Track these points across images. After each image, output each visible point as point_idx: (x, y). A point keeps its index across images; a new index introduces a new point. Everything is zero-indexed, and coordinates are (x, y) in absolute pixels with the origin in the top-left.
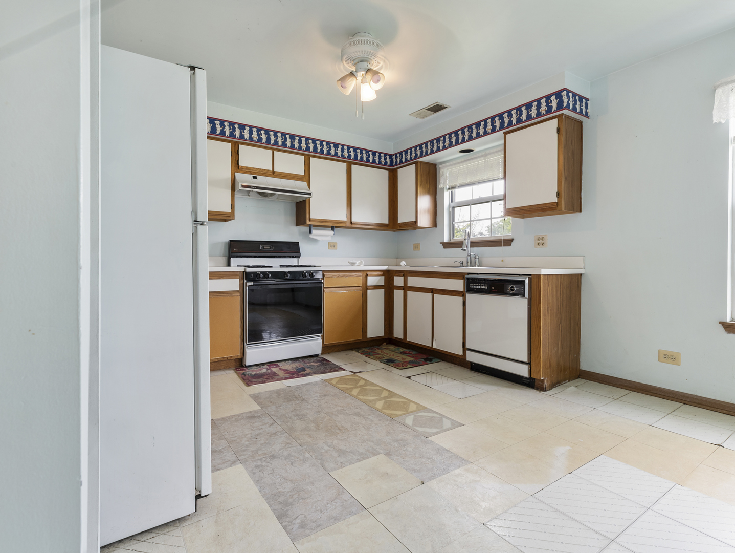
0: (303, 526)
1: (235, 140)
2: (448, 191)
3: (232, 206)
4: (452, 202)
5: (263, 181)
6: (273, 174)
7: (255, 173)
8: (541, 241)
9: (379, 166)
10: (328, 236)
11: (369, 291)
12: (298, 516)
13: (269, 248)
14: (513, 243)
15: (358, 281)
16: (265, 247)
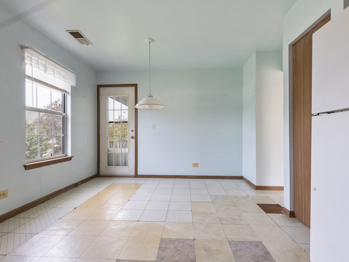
0: (257, 246)
12: (259, 250)
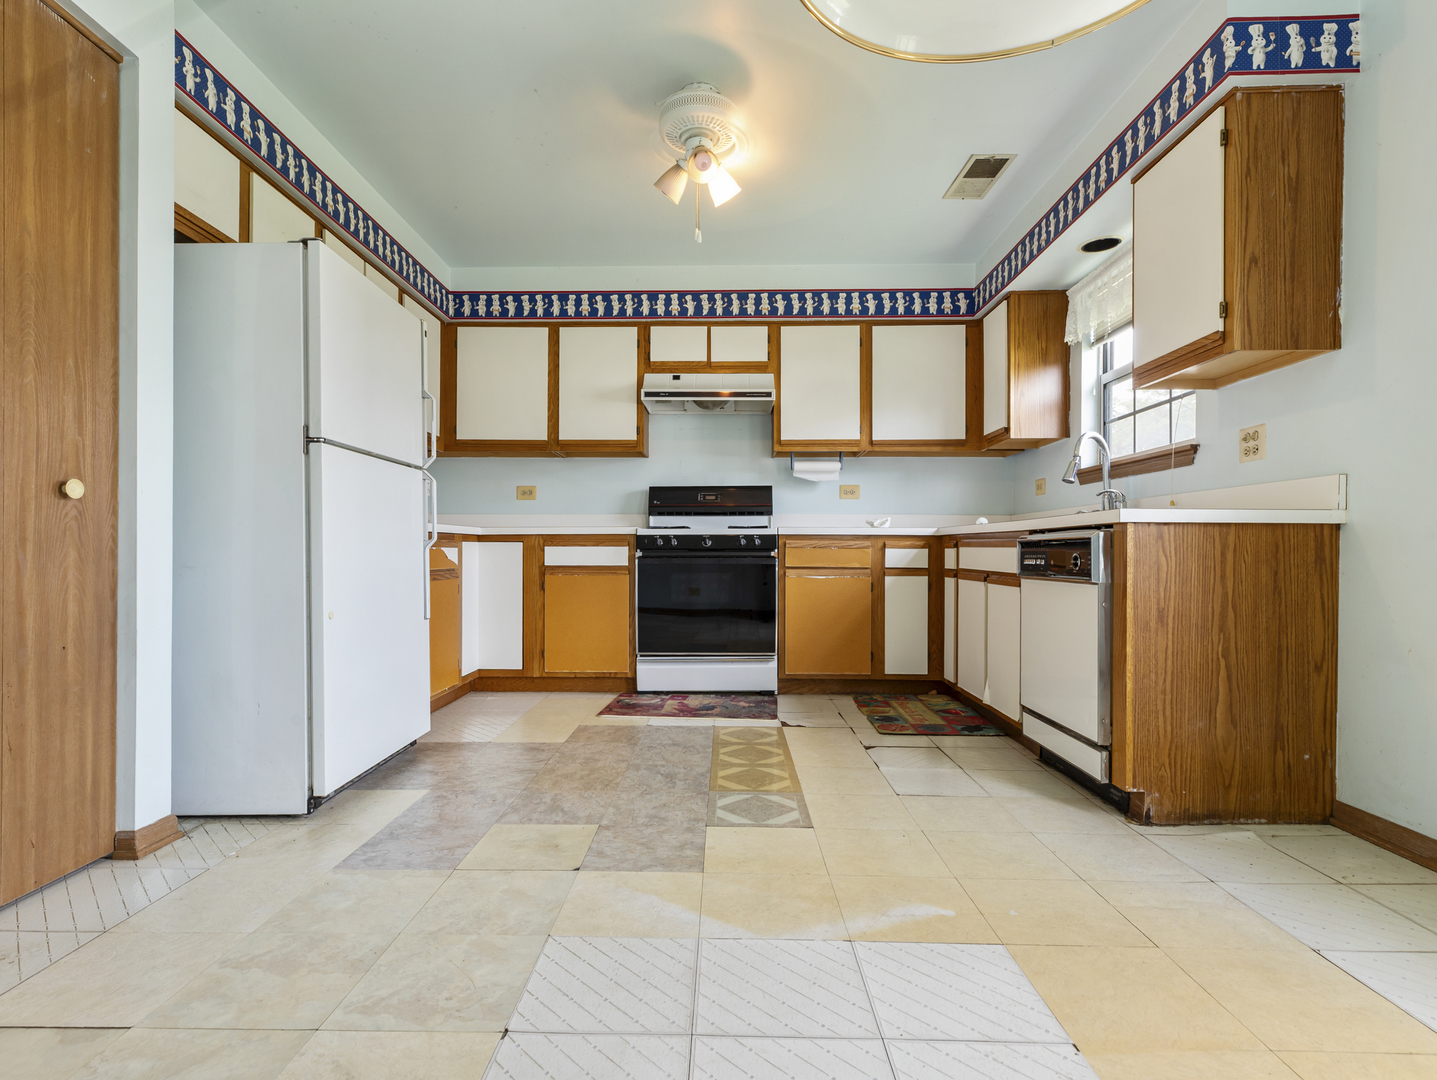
1: (644, 320)
2: (1095, 348)
3: (641, 430)
4: (1105, 371)
5: (690, 382)
6: (708, 366)
7: (676, 369)
8: (1252, 444)
9: (941, 319)
10: (831, 472)
11: (888, 580)
13: (713, 498)
14: (1199, 457)
15: (866, 558)
16: (708, 498)
